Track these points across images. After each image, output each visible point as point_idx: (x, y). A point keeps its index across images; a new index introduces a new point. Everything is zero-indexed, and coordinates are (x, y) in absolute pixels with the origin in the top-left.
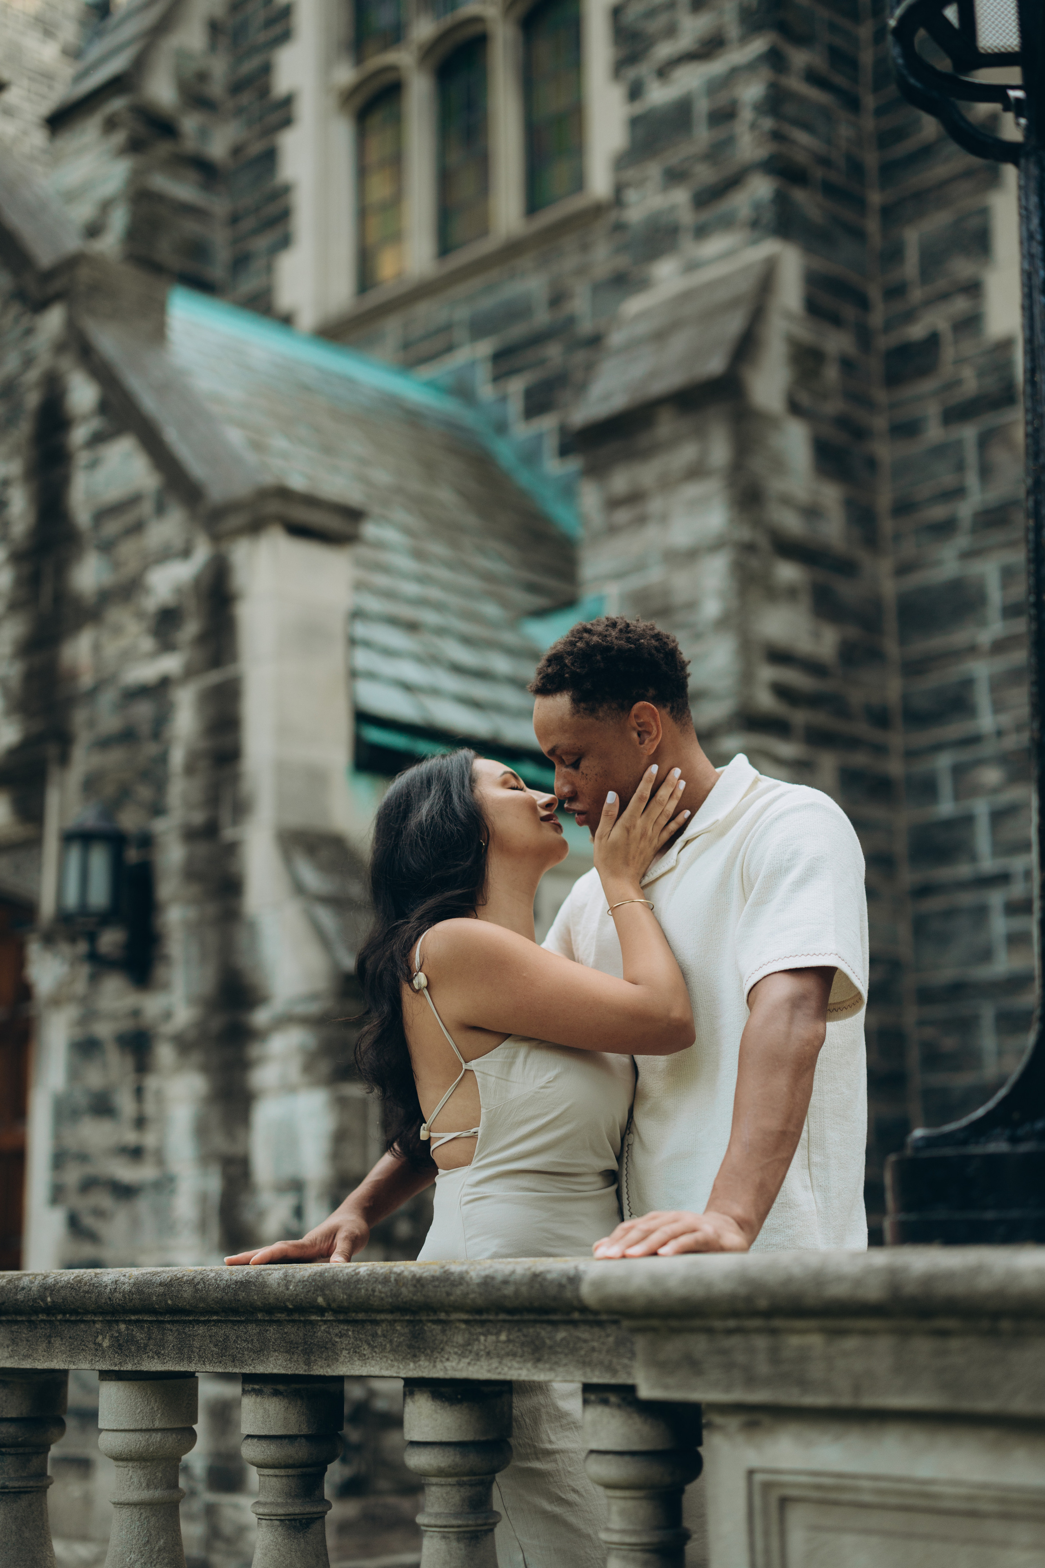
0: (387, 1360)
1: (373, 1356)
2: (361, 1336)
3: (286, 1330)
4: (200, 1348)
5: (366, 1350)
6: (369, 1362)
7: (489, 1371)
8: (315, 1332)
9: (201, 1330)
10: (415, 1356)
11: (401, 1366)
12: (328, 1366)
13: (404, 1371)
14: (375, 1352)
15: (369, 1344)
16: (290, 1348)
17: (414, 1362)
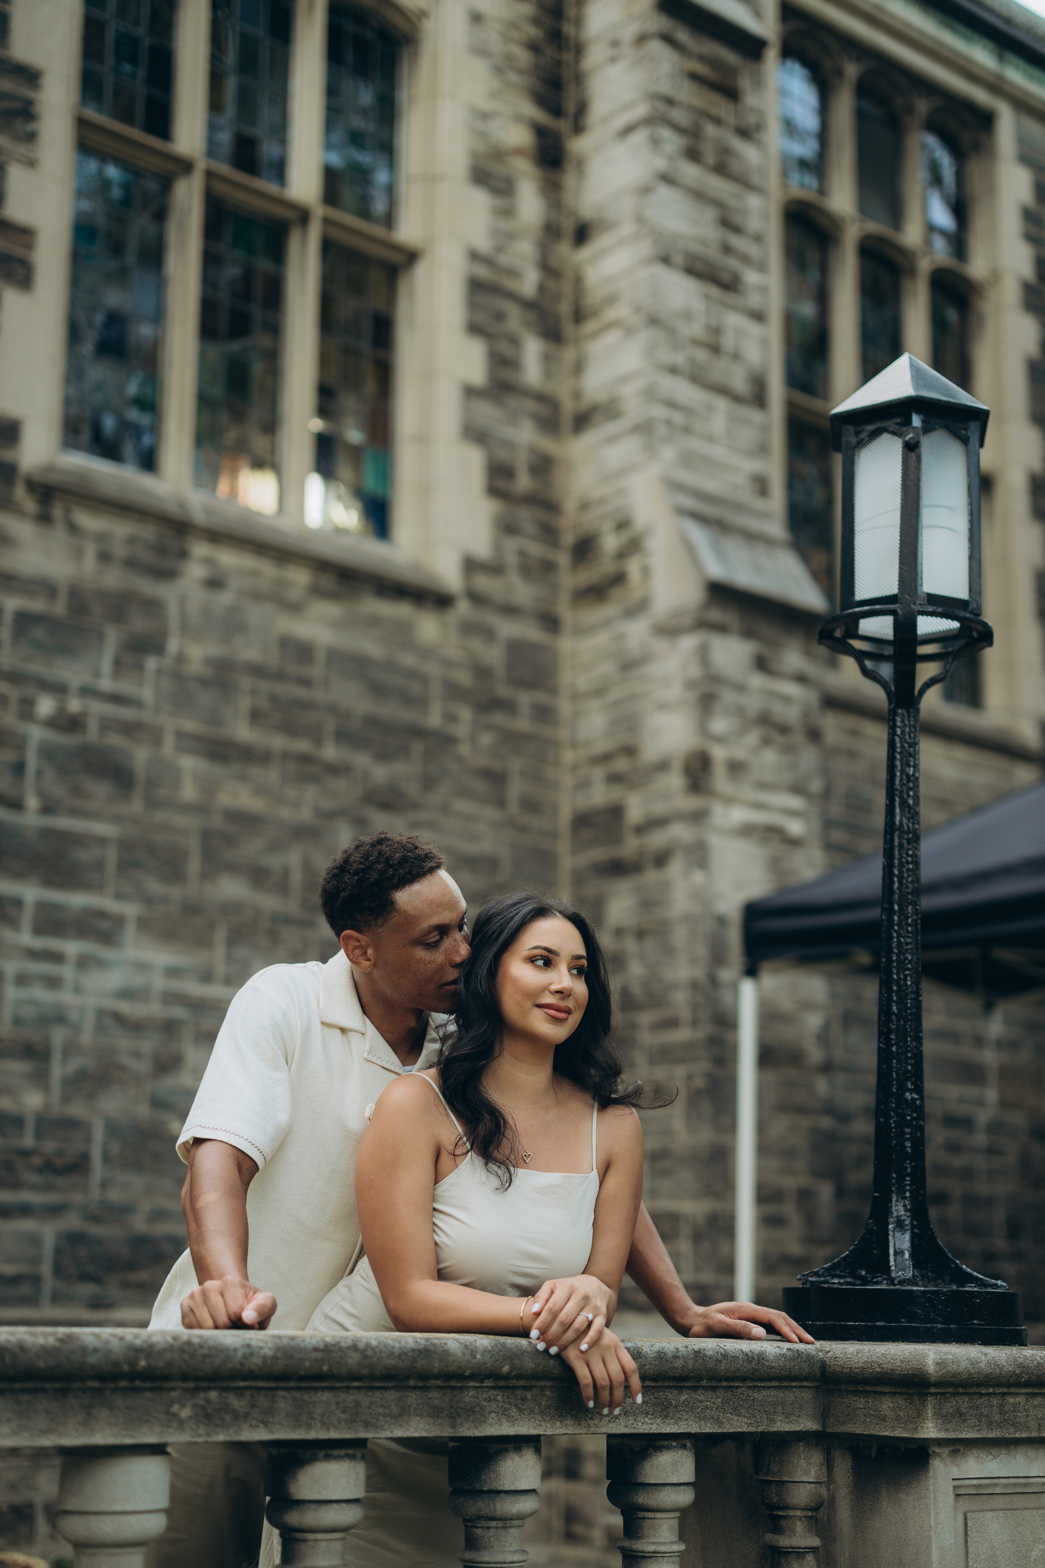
0: (535, 1421)
1: (522, 1418)
2: (510, 1400)
3: (430, 1396)
4: (323, 1415)
5: (514, 1412)
6: (518, 1423)
7: (626, 1427)
8: (462, 1397)
9: (325, 1396)
10: (561, 1416)
11: (548, 1425)
12: (476, 1427)
13: (552, 1429)
14: (524, 1414)
15: (516, 1406)
16: (435, 1413)
17: (561, 1422)
